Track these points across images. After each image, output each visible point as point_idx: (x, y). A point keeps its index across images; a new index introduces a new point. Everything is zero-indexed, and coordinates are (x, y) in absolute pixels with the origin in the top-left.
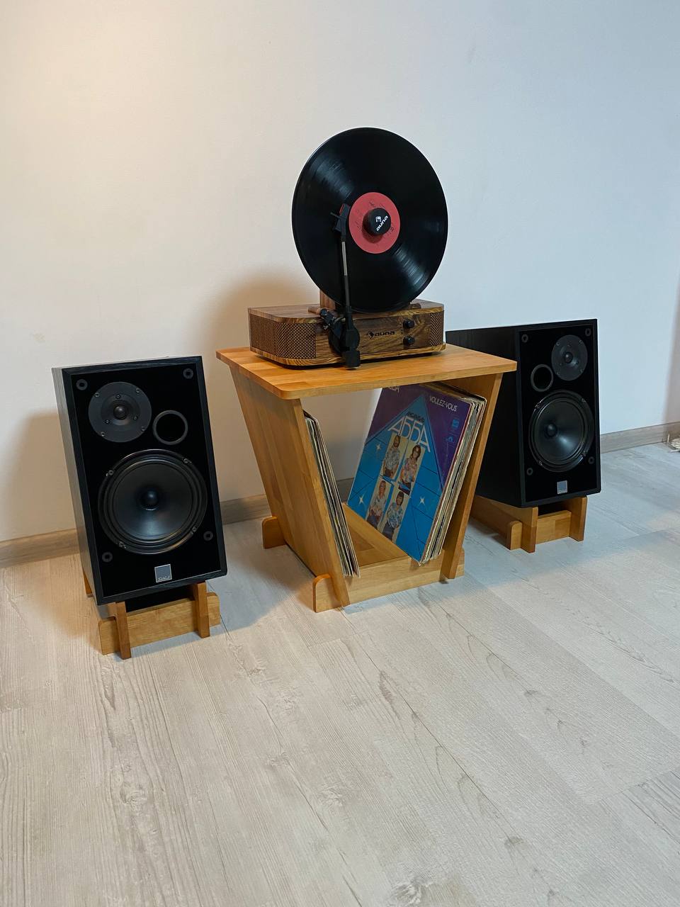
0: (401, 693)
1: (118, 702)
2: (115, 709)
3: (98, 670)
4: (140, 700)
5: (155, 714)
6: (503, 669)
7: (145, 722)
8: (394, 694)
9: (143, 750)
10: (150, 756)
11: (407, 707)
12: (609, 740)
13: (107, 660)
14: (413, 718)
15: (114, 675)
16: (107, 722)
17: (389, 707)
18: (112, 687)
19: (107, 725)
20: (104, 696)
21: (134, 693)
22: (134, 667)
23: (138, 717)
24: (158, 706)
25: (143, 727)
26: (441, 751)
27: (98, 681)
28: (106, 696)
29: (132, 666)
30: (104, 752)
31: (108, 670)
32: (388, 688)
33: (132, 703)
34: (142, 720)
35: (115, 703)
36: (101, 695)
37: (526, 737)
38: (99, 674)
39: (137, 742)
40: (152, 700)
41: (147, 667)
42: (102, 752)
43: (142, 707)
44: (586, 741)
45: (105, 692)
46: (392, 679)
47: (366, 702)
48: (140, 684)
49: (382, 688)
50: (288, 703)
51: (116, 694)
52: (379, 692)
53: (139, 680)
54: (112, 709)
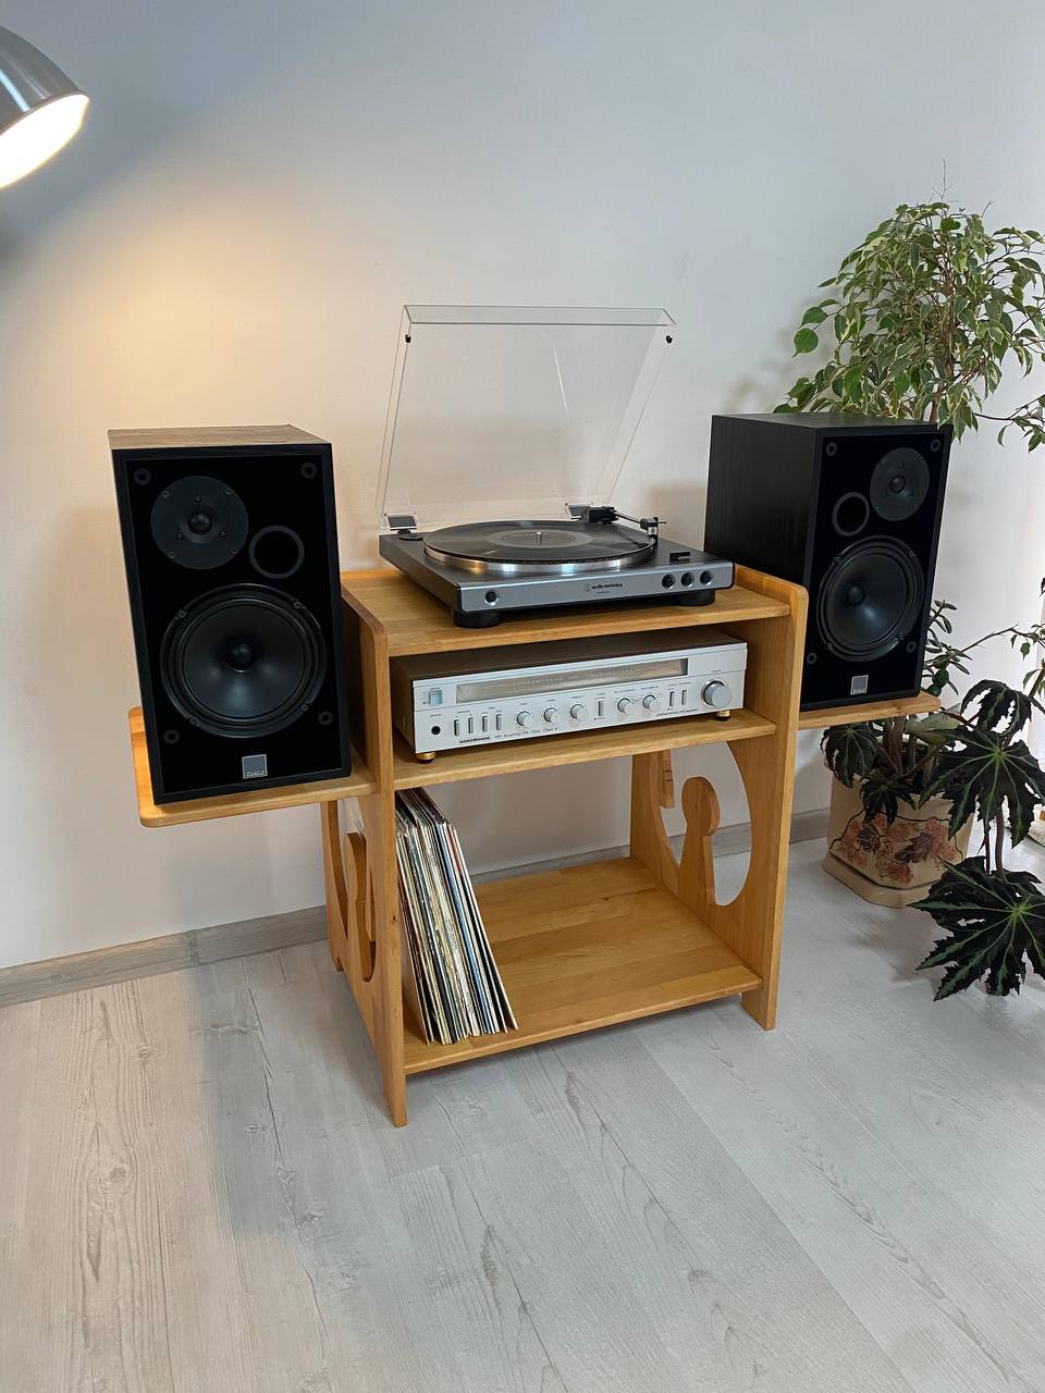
0: (511, 1267)
1: (105, 1264)
2: (97, 1279)
3: (84, 1208)
4: (135, 1265)
5: (154, 1290)
6: (665, 1227)
7: (137, 1304)
8: (499, 1268)
9: (127, 1352)
10: (136, 1366)
11: (514, 1291)
12: (794, 1365)
13: (99, 1189)
14: (519, 1312)
15: (105, 1217)
16: (83, 1303)
17: (489, 1289)
18: (100, 1239)
19: (84, 1308)
20: (85, 1255)
21: (130, 1251)
22: (135, 1203)
23: (128, 1296)
24: (159, 1276)
25: (133, 1313)
26: (549, 1376)
27: (80, 1228)
28: (89, 1254)
29: (132, 1202)
30: (72, 1354)
31: (97, 1206)
32: (493, 1258)
33: (124, 1266)
34: (133, 1302)
35: (100, 1270)
36: (81, 1252)
37: (676, 1355)
38: (84, 1214)
39: (120, 1341)
40: (152, 1264)
41: (155, 1204)
42: (69, 1355)
43: (136, 1276)
44: (761, 1366)
45: (89, 1246)
46: (501, 1242)
47: (458, 1282)
48: (139, 1235)
49: (484, 1257)
50: (347, 1279)
51: (102, 1251)
52: (479, 1264)
53: (139, 1226)
54: (94, 1278)
